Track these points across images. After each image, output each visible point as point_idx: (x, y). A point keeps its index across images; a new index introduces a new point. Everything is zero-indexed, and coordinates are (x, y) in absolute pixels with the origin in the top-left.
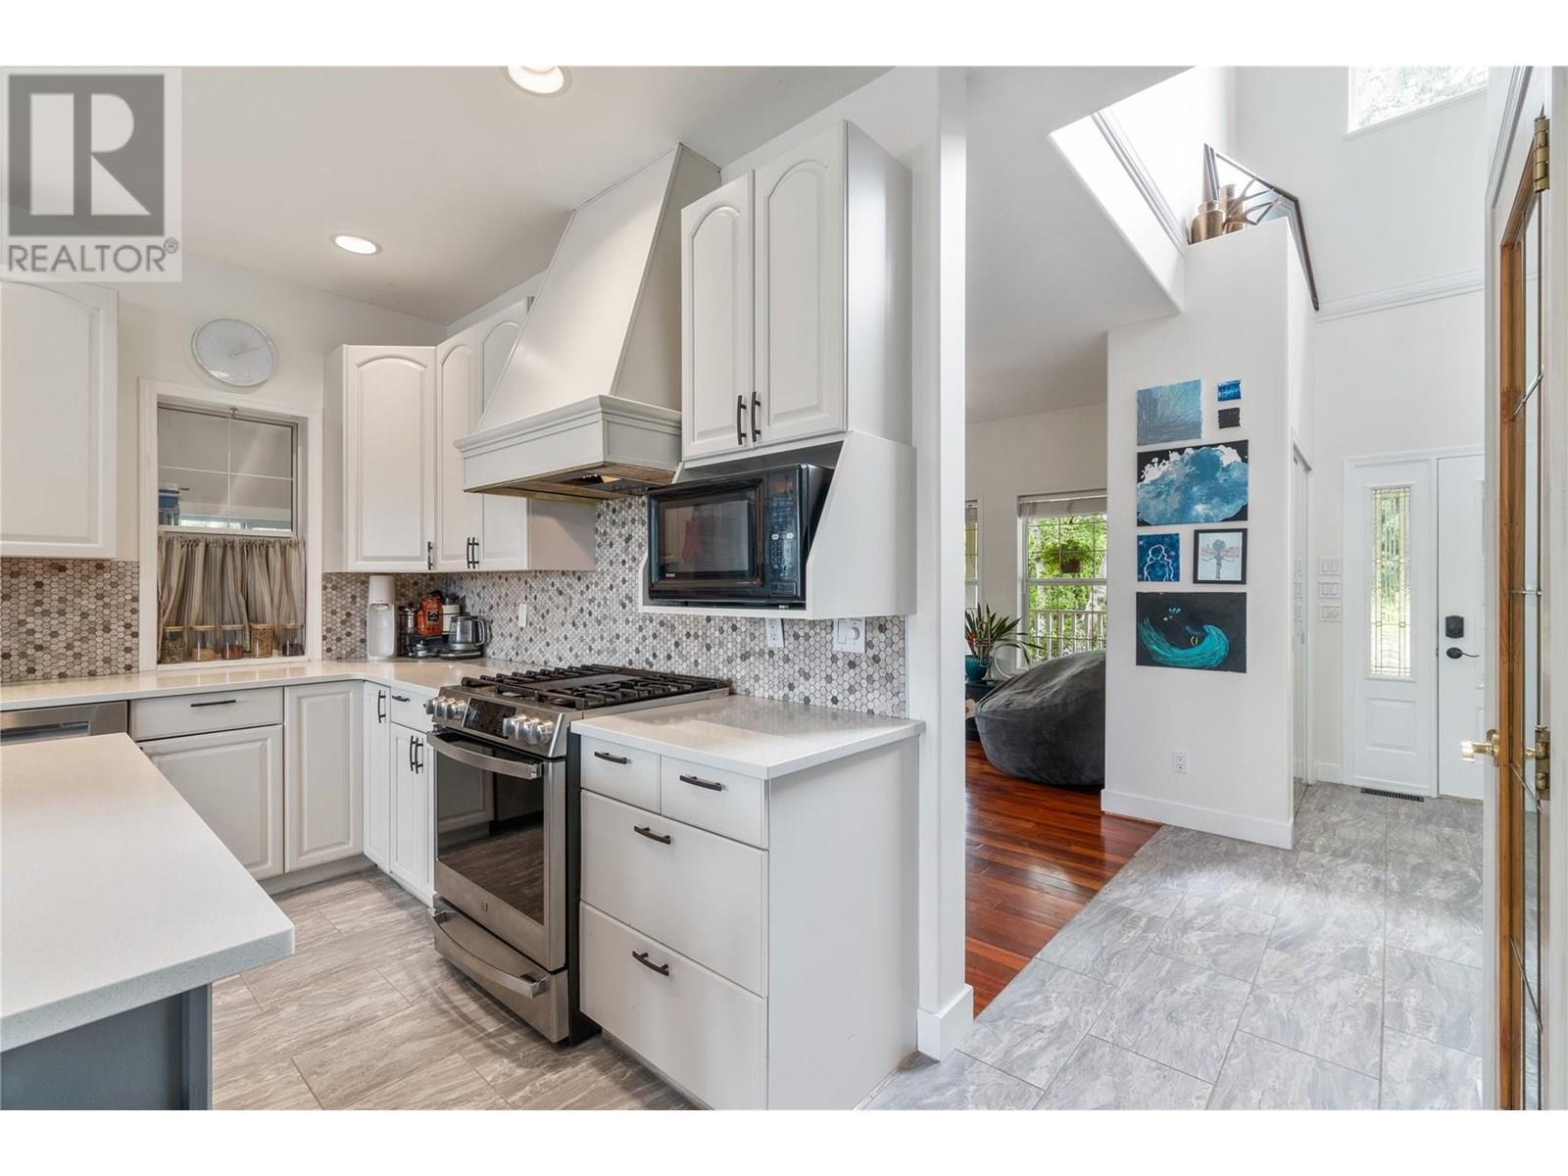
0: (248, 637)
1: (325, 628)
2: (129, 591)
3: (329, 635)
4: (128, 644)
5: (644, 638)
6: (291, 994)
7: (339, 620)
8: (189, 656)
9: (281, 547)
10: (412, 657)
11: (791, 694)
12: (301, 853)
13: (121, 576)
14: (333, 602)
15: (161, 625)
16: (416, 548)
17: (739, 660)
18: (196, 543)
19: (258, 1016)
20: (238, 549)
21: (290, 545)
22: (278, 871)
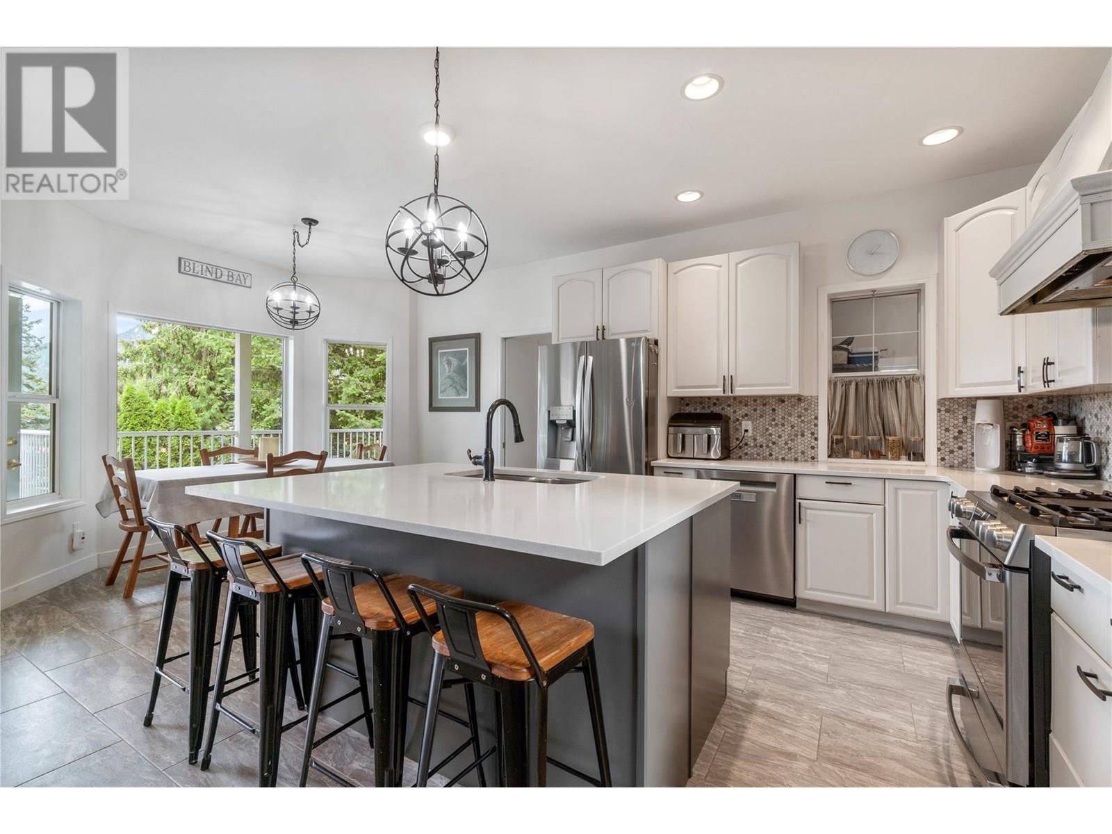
0: (883, 446)
1: (939, 442)
2: (813, 413)
3: (943, 447)
4: (813, 444)
6: (848, 684)
7: (951, 436)
8: (846, 455)
9: (906, 382)
10: (1019, 471)
12: (897, 603)
13: (809, 404)
14: (947, 422)
15: (831, 434)
16: (1009, 374)
18: (850, 382)
20: (876, 385)
21: (913, 380)
22: (881, 608)
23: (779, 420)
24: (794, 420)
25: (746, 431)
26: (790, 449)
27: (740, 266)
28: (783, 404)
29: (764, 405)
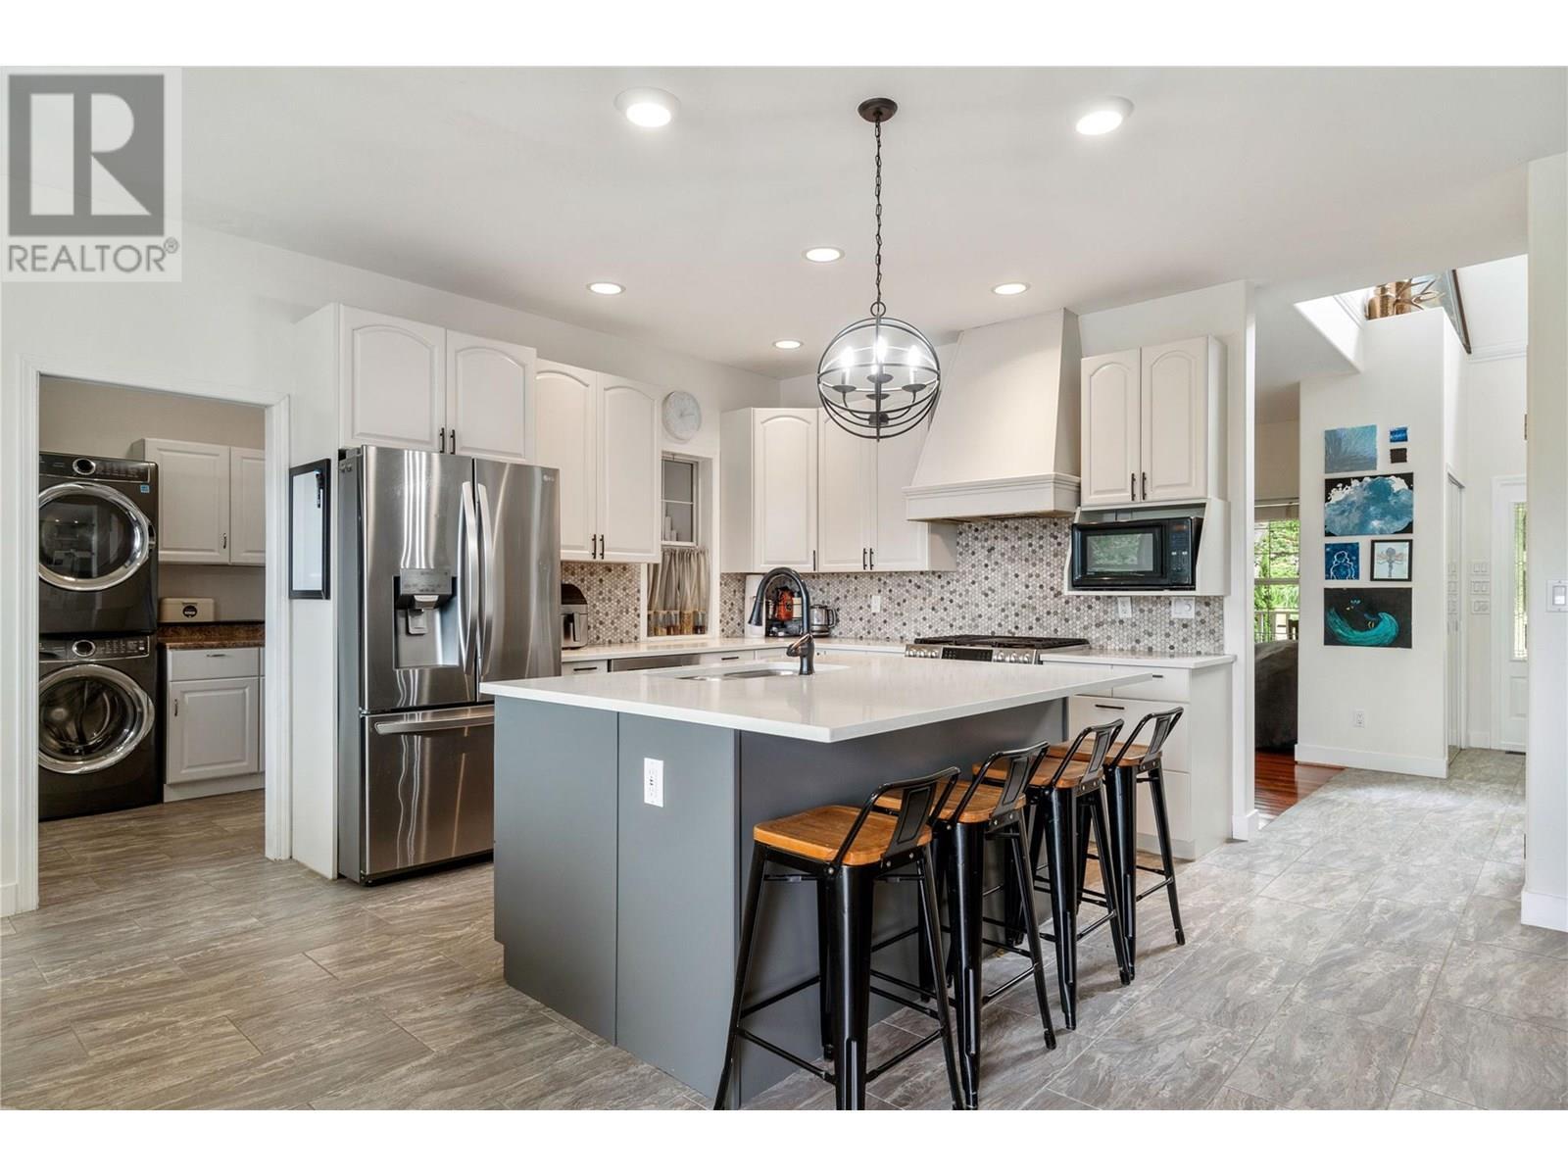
0: (680, 620)
1: (720, 614)
2: (635, 585)
3: (722, 619)
4: (635, 622)
7: (727, 608)
8: (660, 632)
13: (632, 575)
14: (724, 595)
15: (650, 609)
23: (605, 592)
24: (619, 593)
26: (616, 629)
28: (610, 574)
29: (592, 574)
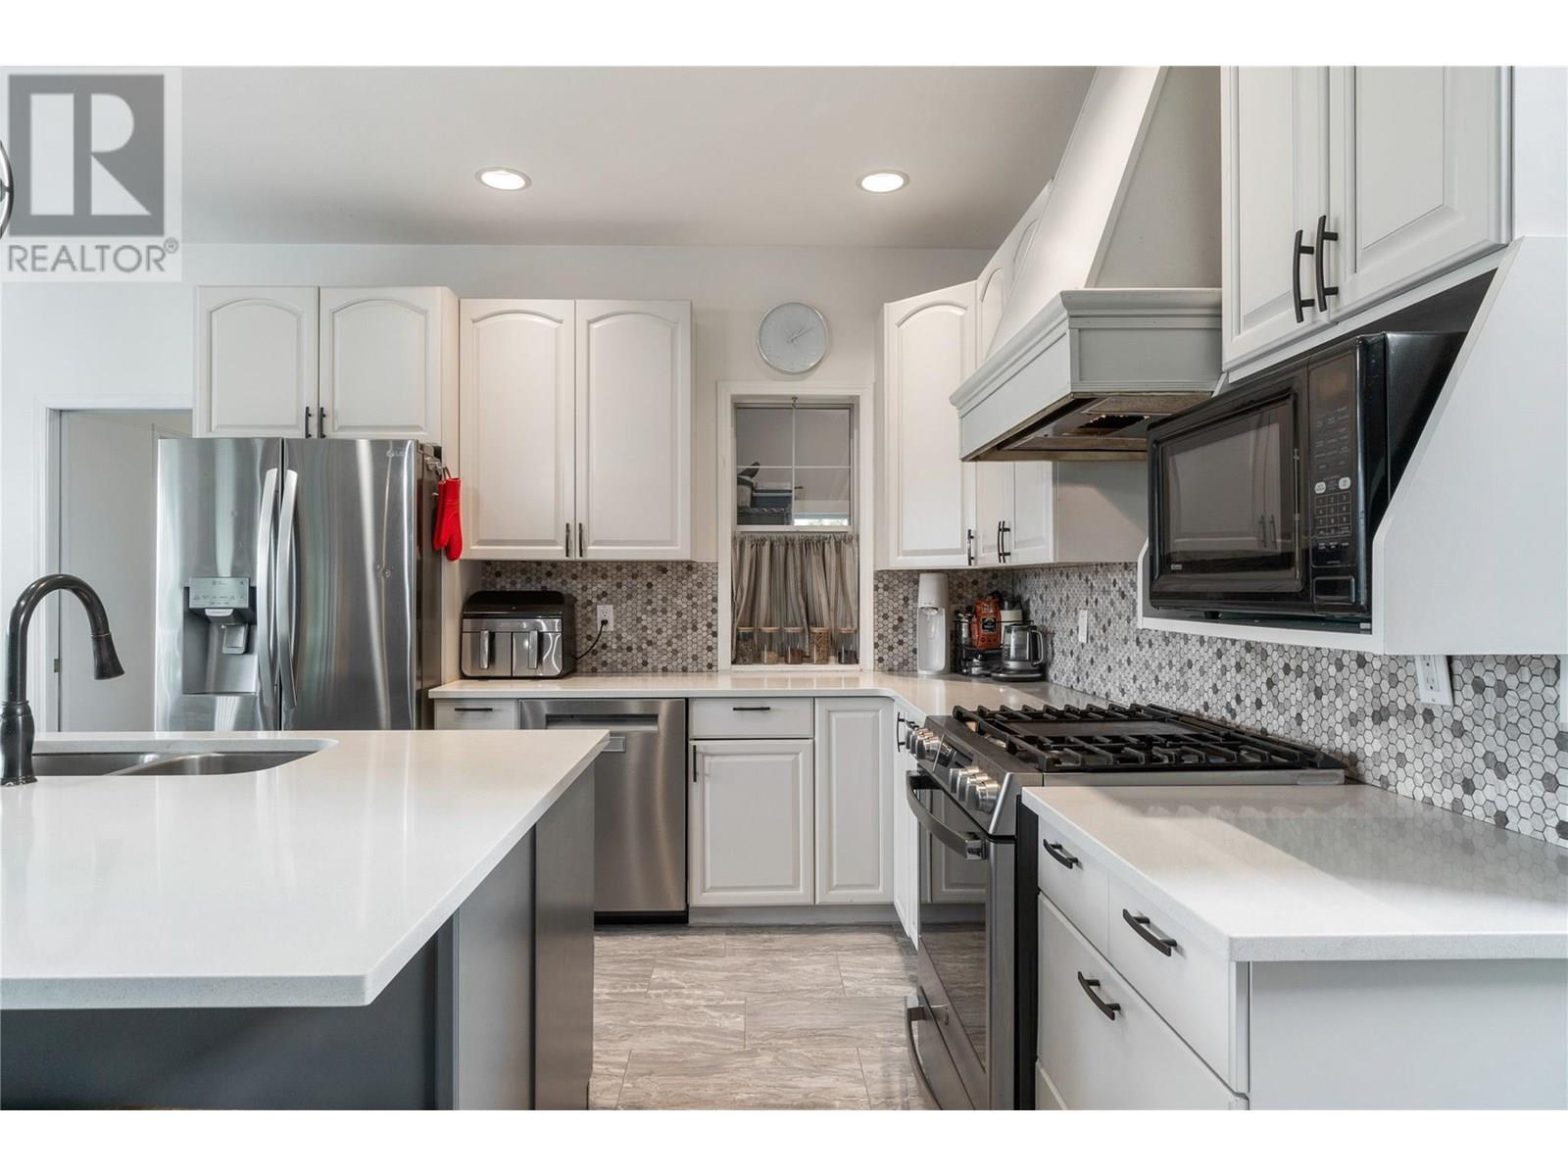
0: (807, 642)
1: (877, 634)
2: (710, 591)
3: (880, 642)
4: (710, 643)
5: (1224, 670)
6: (773, 1041)
7: (891, 625)
8: (757, 659)
9: (836, 543)
10: (966, 674)
11: (1467, 800)
12: (830, 887)
13: (705, 577)
14: (885, 605)
15: (736, 625)
16: (957, 540)
17: (1368, 722)
18: (763, 541)
19: (739, 1054)
20: (797, 546)
21: (845, 541)
22: (809, 901)
23: (658, 603)
24: (681, 602)
25: (604, 623)
26: (675, 652)
27: (595, 326)
28: (665, 576)
29: (634, 577)
